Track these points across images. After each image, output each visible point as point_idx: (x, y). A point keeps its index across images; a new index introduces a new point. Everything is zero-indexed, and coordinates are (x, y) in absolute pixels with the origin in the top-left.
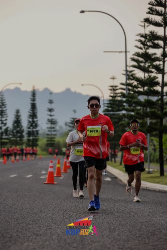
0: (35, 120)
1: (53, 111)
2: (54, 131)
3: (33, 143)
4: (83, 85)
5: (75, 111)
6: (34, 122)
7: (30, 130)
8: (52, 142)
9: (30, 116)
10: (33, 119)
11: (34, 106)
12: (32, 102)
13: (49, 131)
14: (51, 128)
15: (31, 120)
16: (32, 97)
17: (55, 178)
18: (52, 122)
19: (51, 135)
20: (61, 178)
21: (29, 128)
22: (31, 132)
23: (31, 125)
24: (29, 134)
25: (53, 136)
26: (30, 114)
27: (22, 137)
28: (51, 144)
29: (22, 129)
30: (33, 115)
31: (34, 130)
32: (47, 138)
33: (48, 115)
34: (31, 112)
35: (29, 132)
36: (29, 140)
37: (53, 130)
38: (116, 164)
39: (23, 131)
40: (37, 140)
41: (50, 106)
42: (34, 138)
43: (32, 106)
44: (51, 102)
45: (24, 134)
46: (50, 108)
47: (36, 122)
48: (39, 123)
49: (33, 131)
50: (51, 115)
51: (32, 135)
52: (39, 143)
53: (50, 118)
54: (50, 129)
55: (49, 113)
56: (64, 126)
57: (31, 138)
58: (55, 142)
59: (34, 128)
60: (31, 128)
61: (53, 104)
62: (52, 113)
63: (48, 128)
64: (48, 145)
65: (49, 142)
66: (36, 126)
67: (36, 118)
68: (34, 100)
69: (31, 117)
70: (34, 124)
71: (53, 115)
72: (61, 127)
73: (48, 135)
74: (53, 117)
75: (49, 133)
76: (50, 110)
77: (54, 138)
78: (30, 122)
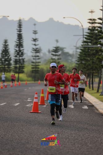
0: (21, 49)
1: (38, 41)
2: (39, 59)
3: (20, 70)
4: (64, 18)
5: (57, 41)
6: (20, 51)
7: (16, 58)
8: (37, 69)
9: (17, 45)
10: (19, 48)
11: (20, 37)
12: (19, 33)
13: (34, 59)
14: (36, 56)
15: (17, 49)
16: (19, 29)
17: (39, 106)
18: (37, 51)
19: (36, 62)
20: (45, 106)
21: (16, 56)
22: (18, 60)
23: (18, 54)
24: (16, 62)
25: (37, 64)
26: (16, 43)
27: (9, 64)
28: (35, 71)
29: (10, 57)
30: (20, 45)
31: (21, 58)
32: (32, 65)
33: (33, 44)
34: (18, 42)
35: (16, 59)
36: (16, 68)
37: (37, 58)
38: (93, 91)
39: (10, 60)
40: (23, 67)
41: (34, 36)
42: (20, 65)
43: (18, 36)
44: (35, 32)
45: (12, 62)
46: (35, 38)
47: (22, 51)
48: (25, 51)
49: (19, 59)
50: (35, 45)
51: (18, 63)
52: (25, 70)
53: (34, 47)
54: (35, 58)
55: (34, 43)
56: (47, 53)
57: (18, 65)
58: (39, 69)
59: (20, 56)
60: (18, 56)
61: (37, 35)
62: (37, 43)
63: (32, 56)
64: (32, 72)
65: (34, 69)
66: (22, 54)
67: (22, 47)
68: (20, 31)
69: (18, 47)
70: (20, 53)
71: (37, 45)
72: (45, 54)
73: (33, 62)
74: (37, 47)
75: (34, 61)
76: (35, 40)
77: (38, 65)
78: (16, 51)
